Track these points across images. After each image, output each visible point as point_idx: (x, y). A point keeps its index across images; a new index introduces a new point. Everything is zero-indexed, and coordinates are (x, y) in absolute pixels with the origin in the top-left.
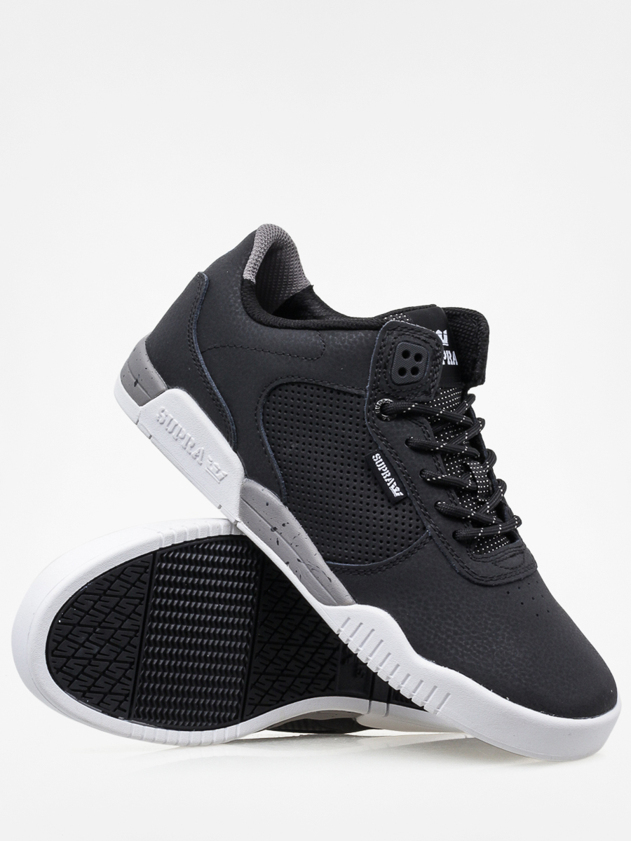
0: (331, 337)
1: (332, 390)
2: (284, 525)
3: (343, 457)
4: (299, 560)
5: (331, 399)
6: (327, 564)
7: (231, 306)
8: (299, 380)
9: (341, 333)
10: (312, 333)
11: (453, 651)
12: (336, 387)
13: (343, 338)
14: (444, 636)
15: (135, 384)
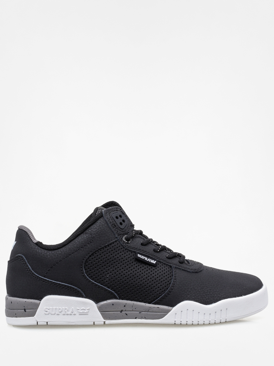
0: (90, 231)
1: (106, 247)
2: (125, 306)
3: (128, 265)
4: (140, 313)
5: (108, 250)
6: (152, 304)
7: (41, 253)
8: (91, 253)
9: (92, 227)
10: (82, 235)
11: (216, 295)
12: (106, 244)
13: (95, 227)
14: (208, 293)
15: (25, 311)
